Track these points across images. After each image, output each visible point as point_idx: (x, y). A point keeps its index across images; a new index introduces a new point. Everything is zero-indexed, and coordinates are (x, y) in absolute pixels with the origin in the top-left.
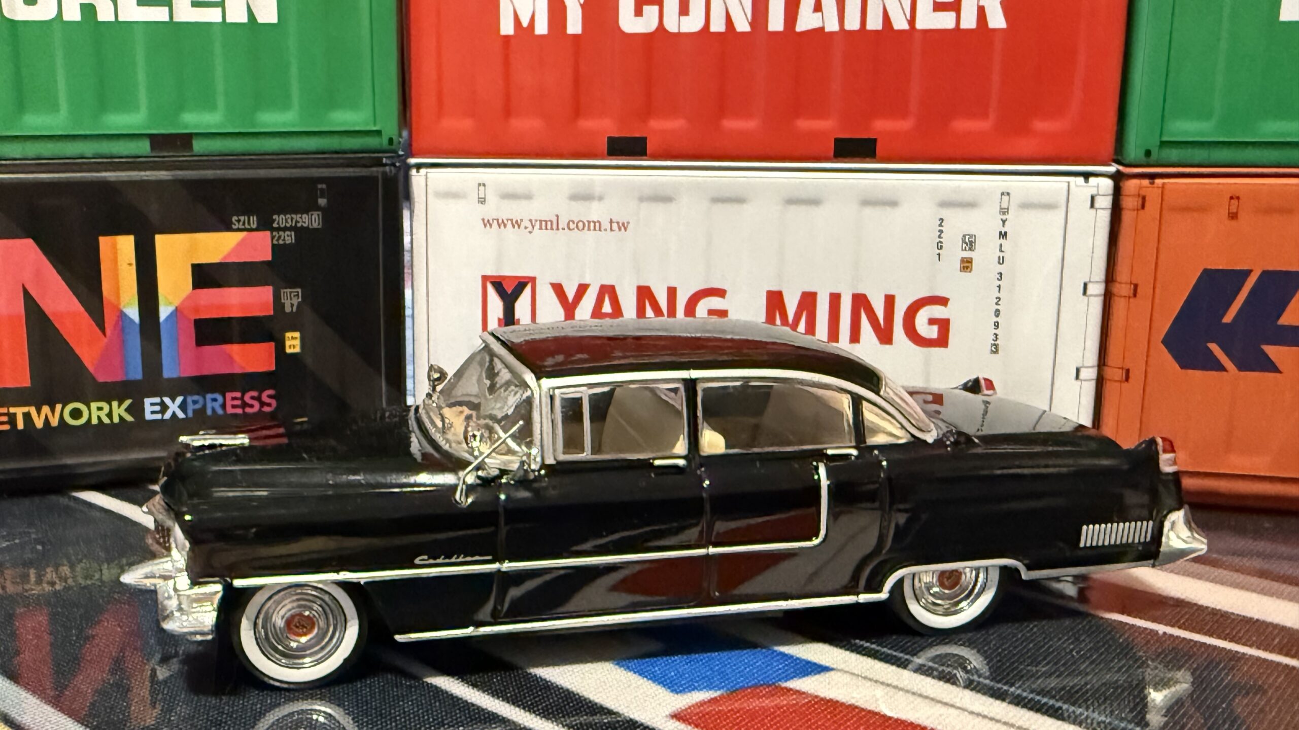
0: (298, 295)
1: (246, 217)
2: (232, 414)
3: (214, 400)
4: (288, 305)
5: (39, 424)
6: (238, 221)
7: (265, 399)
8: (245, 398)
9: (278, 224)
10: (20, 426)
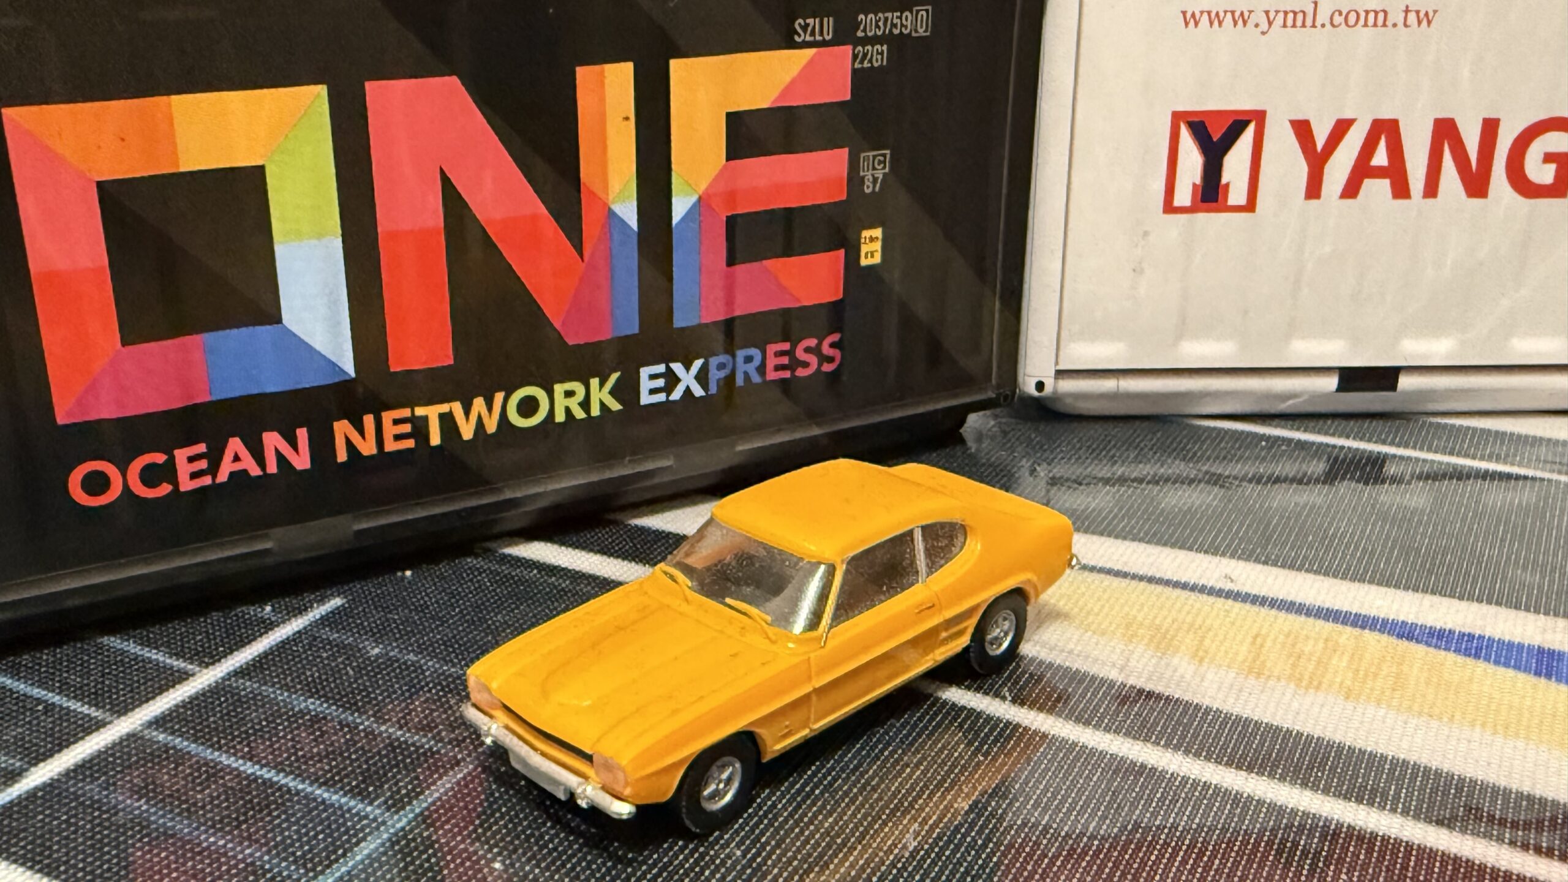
0: (884, 162)
1: (817, 20)
2: (774, 381)
3: (749, 359)
4: (868, 183)
5: (467, 432)
6: (805, 28)
7: (826, 349)
8: (797, 351)
9: (864, 30)
10: (435, 440)
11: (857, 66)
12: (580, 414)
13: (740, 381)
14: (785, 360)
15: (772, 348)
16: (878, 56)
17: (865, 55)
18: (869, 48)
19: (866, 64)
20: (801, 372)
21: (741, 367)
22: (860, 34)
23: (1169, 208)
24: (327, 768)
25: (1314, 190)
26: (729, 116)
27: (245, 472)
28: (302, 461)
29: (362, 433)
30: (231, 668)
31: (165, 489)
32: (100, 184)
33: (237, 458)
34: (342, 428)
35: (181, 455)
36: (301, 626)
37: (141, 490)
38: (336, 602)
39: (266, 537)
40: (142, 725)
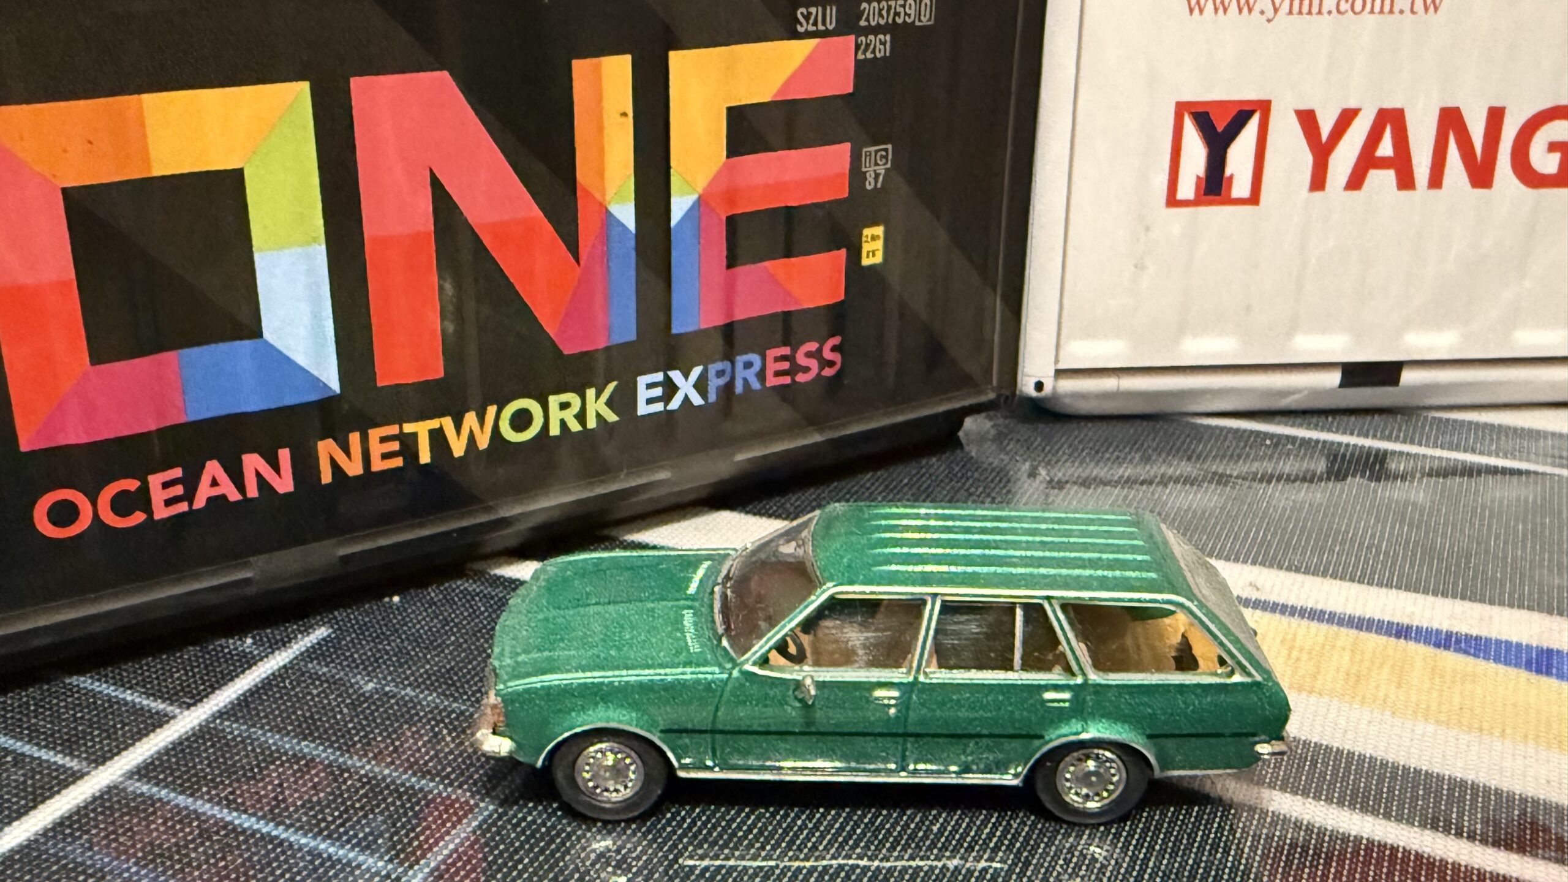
0: (886, 157)
1: (820, 9)
2: (774, 388)
3: (748, 365)
4: (870, 177)
5: (458, 448)
6: (807, 17)
7: (828, 355)
8: (797, 356)
9: (867, 20)
10: (425, 457)
11: (861, 56)
12: (575, 426)
13: (739, 388)
14: (786, 365)
15: (772, 353)
16: (881, 46)
17: (868, 45)
18: (872, 37)
19: (869, 55)
20: (801, 378)
21: (741, 373)
22: (863, 23)
23: (1172, 201)
24: (330, 819)
25: (1318, 182)
26: (730, 110)
27: (223, 497)
28: (284, 484)
29: (347, 452)
30: (215, 709)
31: (139, 517)
32: (64, 191)
33: (214, 483)
34: (326, 448)
35: (155, 481)
36: (287, 660)
37: (111, 519)
38: (321, 632)
39: (246, 565)
40: (123, 775)
